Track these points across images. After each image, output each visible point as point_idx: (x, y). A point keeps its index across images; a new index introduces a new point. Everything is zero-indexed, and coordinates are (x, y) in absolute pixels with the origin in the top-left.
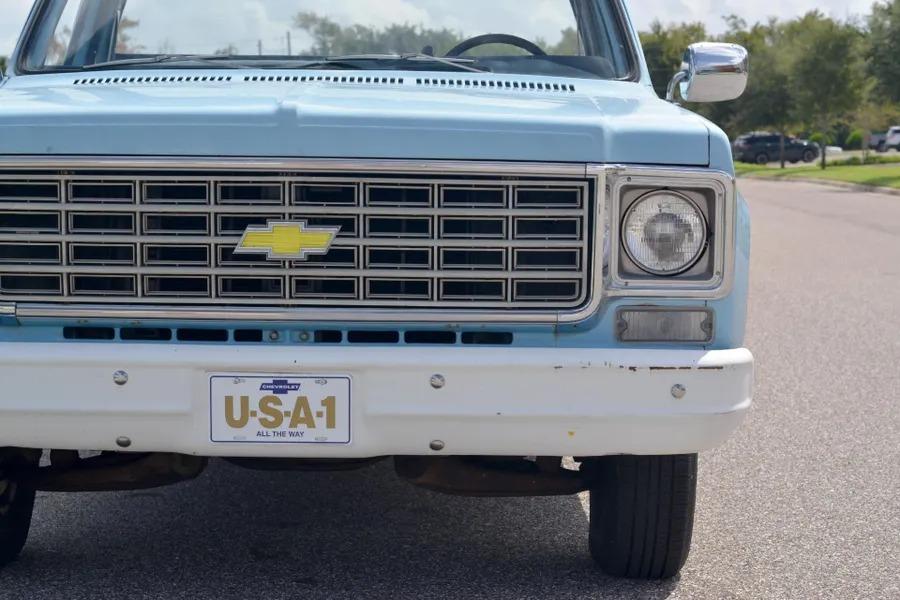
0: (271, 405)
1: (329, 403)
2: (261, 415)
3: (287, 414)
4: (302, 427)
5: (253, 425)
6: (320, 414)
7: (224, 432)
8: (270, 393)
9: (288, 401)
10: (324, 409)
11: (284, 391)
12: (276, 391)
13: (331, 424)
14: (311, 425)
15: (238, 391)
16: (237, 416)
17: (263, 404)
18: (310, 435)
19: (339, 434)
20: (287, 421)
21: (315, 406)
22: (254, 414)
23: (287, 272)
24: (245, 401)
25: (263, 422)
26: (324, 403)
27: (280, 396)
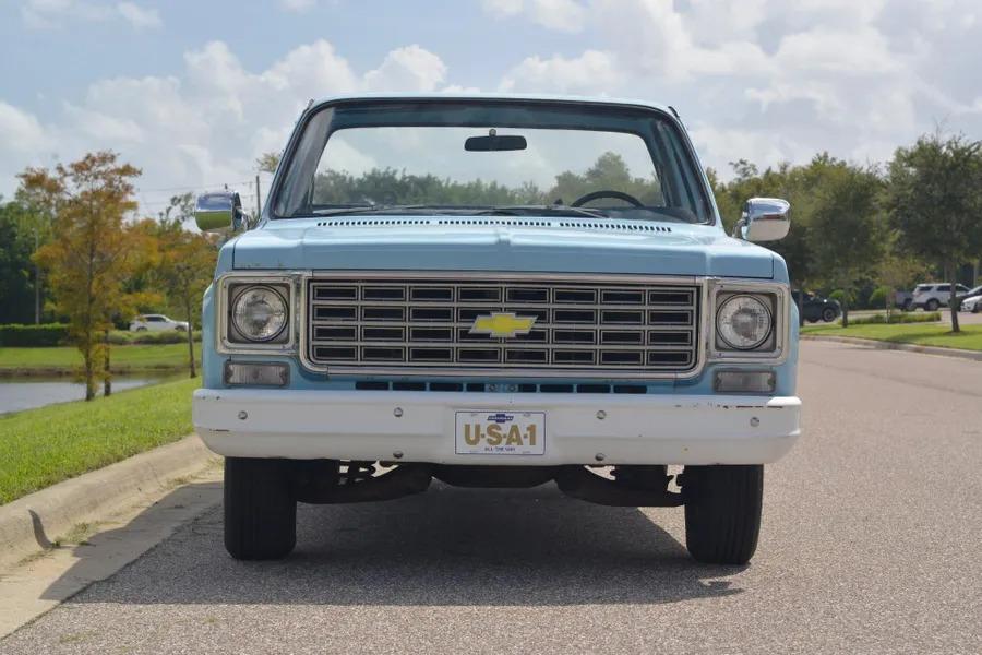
0: (494, 430)
1: (532, 429)
2: (487, 436)
3: (505, 436)
4: (514, 445)
5: (483, 443)
6: (525, 436)
7: (464, 447)
8: (494, 422)
9: (505, 428)
10: (529, 433)
11: (504, 421)
12: (498, 421)
13: (533, 442)
14: (520, 443)
15: (473, 421)
16: (472, 438)
17: (489, 430)
18: (519, 449)
19: (538, 449)
20: (505, 441)
21: (523, 431)
22: (483, 436)
23: (502, 346)
24: (478, 428)
25: (489, 441)
26: (528, 429)
27: (500, 425)
